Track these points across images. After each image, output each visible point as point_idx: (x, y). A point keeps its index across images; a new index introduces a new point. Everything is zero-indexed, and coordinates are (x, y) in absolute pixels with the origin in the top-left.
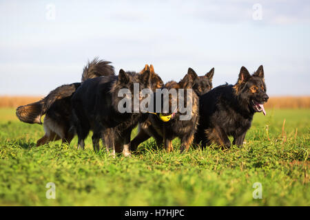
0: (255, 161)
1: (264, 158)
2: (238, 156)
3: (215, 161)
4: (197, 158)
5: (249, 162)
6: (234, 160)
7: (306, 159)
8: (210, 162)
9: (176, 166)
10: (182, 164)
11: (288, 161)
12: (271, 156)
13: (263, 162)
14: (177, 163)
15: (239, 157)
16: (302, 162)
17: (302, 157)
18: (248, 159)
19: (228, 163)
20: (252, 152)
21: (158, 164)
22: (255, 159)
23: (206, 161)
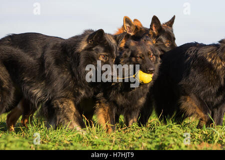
0: (158, 142)
1: (168, 139)
2: (138, 136)
3: (111, 141)
4: (90, 137)
5: (151, 143)
6: (134, 140)
7: (216, 141)
8: (105, 142)
9: (64, 145)
10: (72, 144)
11: (195, 143)
12: (176, 137)
13: (166, 144)
14: (65, 142)
15: (139, 138)
16: (212, 145)
17: (211, 139)
18: (150, 140)
19: (126, 144)
20: (154, 131)
21: (43, 143)
22: (157, 139)
23: (100, 141)
